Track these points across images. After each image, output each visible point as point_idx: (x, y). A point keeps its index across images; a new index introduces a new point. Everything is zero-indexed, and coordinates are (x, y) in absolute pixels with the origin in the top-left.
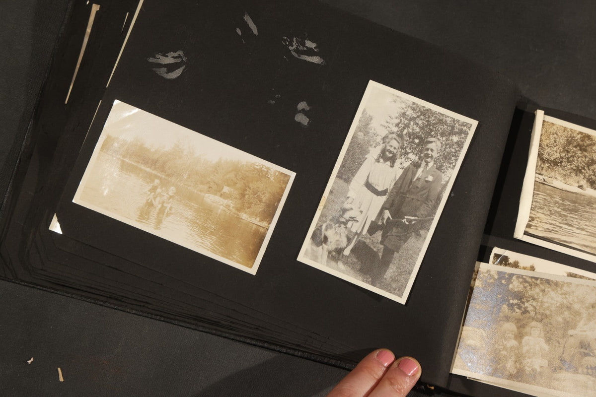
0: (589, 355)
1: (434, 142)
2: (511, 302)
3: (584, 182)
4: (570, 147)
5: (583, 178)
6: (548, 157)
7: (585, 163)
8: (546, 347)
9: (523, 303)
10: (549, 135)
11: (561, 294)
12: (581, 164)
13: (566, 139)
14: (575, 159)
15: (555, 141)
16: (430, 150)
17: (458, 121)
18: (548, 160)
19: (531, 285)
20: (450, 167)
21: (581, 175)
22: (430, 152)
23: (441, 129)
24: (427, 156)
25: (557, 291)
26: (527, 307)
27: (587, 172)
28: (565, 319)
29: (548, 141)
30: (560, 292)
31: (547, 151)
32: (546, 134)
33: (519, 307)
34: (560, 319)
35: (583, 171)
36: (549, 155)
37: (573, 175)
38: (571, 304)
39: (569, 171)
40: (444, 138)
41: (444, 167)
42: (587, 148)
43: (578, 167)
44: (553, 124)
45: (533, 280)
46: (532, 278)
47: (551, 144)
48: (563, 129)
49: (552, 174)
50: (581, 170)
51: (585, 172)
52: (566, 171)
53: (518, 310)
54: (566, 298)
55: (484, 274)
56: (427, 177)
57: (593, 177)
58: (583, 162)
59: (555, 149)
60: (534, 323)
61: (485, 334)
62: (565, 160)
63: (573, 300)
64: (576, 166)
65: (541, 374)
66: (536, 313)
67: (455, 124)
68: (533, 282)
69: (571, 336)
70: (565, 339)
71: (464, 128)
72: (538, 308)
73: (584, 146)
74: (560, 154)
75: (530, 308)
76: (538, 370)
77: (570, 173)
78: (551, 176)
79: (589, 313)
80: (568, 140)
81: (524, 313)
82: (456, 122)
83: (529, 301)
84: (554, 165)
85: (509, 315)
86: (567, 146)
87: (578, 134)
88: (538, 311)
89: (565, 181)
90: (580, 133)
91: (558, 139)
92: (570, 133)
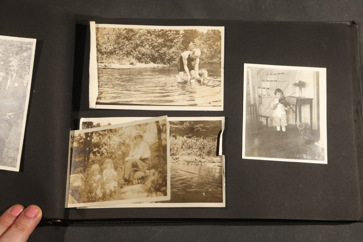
0: (138, 171)
1: (13, 60)
2: (94, 150)
3: (134, 60)
4: (120, 40)
5: (133, 58)
6: (105, 50)
7: (132, 48)
8: (115, 173)
9: (100, 149)
10: (103, 36)
11: (119, 136)
12: (129, 49)
13: (116, 35)
14: (125, 47)
15: (108, 39)
16: (12, 67)
17: (24, 43)
18: (106, 52)
19: (103, 136)
20: (26, 74)
21: (130, 56)
22: (12, 68)
23: (15, 50)
24: (11, 70)
25: (116, 135)
26: (102, 151)
27: (134, 53)
28: (122, 152)
29: (103, 40)
30: (118, 135)
31: (103, 47)
32: (101, 36)
33: (99, 153)
34: (120, 153)
35: (132, 53)
36: (105, 48)
37: (125, 57)
38: (124, 141)
39: (122, 55)
40: (18, 56)
41: (23, 75)
42: (132, 38)
43: (127, 51)
44: (104, 28)
45: (104, 132)
46: (103, 131)
47: (106, 41)
48: (113, 29)
49: (110, 61)
50: (130, 53)
51: (133, 53)
52: (120, 56)
53: (98, 155)
54: (121, 138)
55: (78, 138)
56: (14, 84)
57: (139, 55)
58: (131, 47)
59: (109, 44)
60: (108, 160)
61: (83, 177)
62: (117, 49)
63: (125, 138)
64: (126, 51)
65: (115, 192)
66: (108, 153)
67: (23, 45)
68: (104, 133)
69: (127, 161)
70: (124, 165)
71: (29, 46)
72: (108, 149)
73: (129, 37)
74: (113, 46)
75: (104, 151)
76: (113, 190)
77: (123, 56)
78: (109, 62)
79: (134, 143)
80: (117, 36)
81: (101, 155)
82: (23, 44)
83: (103, 146)
84: (111, 54)
85: (94, 160)
86: (117, 40)
87: (124, 30)
88: (108, 151)
89: (120, 63)
90: (125, 29)
91: (110, 37)
92: (118, 31)
